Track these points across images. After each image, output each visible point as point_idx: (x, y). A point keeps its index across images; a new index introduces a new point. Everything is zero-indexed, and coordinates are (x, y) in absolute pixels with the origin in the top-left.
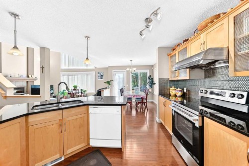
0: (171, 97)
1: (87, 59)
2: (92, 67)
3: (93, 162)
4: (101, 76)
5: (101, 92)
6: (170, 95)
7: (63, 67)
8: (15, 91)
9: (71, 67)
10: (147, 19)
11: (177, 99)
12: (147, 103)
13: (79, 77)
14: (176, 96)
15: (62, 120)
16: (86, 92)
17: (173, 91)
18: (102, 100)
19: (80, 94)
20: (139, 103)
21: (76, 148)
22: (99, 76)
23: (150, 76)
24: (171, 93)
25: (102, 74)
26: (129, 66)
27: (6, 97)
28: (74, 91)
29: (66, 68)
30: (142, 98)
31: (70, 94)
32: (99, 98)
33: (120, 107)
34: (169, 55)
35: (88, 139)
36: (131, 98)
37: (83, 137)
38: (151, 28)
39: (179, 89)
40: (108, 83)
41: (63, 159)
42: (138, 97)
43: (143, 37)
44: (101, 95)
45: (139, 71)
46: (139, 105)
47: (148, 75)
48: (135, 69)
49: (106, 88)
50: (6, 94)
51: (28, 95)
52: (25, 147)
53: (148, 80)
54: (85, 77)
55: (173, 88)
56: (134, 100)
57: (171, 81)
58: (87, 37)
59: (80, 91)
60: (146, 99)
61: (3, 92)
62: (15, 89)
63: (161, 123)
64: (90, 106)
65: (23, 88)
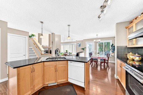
0: (128, 61)
1: (69, 36)
2: (75, 41)
3: (68, 90)
4: (80, 45)
5: (78, 54)
6: (128, 59)
7: (62, 41)
8: (45, 52)
9: (65, 41)
10: (102, 6)
11: (134, 63)
12: (109, 63)
13: (69, 46)
14: (133, 60)
15: (56, 66)
16: (72, 54)
17: (130, 56)
18: (80, 59)
19: (69, 55)
20: (102, 63)
21: (62, 81)
22: (78, 45)
23: (113, 45)
24: (128, 57)
25: (80, 44)
26: (96, 39)
27: (42, 54)
28: (66, 53)
29: (63, 42)
30: (105, 60)
31: (64, 54)
32: (78, 57)
33: (84, 63)
34: (126, 28)
35: (68, 78)
36: (97, 59)
37: (65, 76)
38: (105, 12)
39: (137, 55)
40: (83, 49)
41: (56, 84)
42: (101, 59)
43: (100, 19)
44: (78, 56)
45: (104, 41)
46: (103, 64)
47: (111, 44)
48: (99, 40)
49: (82, 52)
50: (42, 53)
51: (49, 54)
52: (43, 74)
53: (111, 47)
54: (72, 46)
55: (131, 54)
56: (99, 60)
57: (129, 48)
58: (69, 25)
59: (69, 53)
60: (108, 61)
61: (41, 52)
62: (44, 51)
63: (118, 79)
64: (68, 61)
65: (48, 51)
